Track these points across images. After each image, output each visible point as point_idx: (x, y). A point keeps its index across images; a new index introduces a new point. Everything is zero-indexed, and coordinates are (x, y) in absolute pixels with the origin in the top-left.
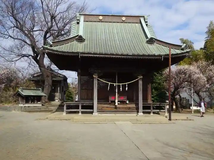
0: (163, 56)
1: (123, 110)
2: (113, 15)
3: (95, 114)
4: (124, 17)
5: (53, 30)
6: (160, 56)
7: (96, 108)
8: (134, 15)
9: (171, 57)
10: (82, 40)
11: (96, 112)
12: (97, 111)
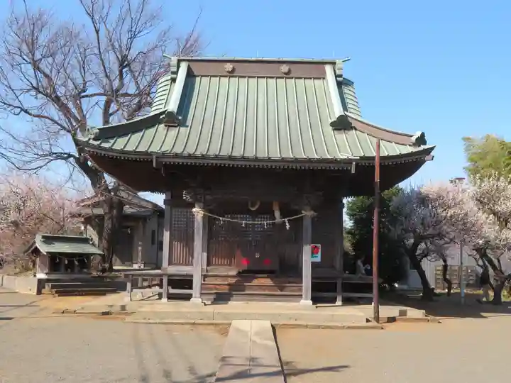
0: (354, 163)
1: (267, 292)
2: (260, 59)
3: (196, 300)
4: (284, 65)
5: (127, 95)
6: (348, 162)
7: (199, 286)
8: (310, 60)
9: (380, 164)
10: (175, 123)
11: (198, 295)
12: (201, 294)
